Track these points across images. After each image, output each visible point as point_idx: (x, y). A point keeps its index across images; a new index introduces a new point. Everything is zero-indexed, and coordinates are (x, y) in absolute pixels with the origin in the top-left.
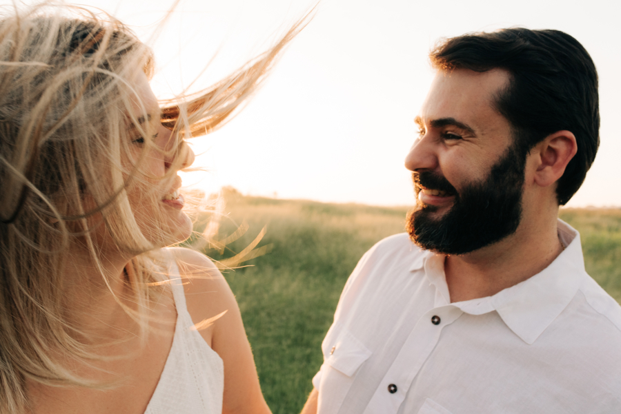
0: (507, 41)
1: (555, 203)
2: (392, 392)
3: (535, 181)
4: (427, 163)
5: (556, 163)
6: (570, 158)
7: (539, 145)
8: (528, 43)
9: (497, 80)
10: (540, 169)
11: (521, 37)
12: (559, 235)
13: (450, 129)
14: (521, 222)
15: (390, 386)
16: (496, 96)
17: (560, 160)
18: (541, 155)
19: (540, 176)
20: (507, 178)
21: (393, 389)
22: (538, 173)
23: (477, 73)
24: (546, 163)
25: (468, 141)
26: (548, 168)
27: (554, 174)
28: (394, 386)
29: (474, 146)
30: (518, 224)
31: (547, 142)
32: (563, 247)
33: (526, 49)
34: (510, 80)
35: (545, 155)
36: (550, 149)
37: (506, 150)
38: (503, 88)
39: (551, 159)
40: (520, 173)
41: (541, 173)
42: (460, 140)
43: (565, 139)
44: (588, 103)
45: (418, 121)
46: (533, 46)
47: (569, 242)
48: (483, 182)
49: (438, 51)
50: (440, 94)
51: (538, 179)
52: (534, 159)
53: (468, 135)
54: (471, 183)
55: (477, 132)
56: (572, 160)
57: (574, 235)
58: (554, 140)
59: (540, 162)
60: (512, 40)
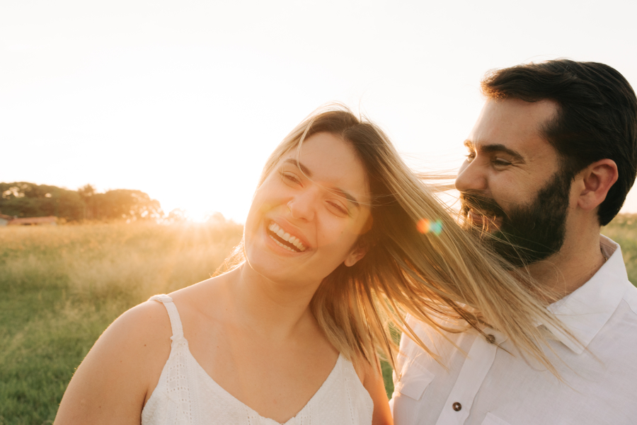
0: (557, 74)
1: (597, 224)
2: (457, 410)
3: (579, 205)
4: (477, 185)
5: (599, 189)
6: (611, 184)
7: (583, 172)
8: (575, 77)
9: (546, 111)
10: (583, 194)
11: (569, 71)
12: (601, 249)
13: (500, 156)
14: (565, 242)
15: (454, 405)
16: (545, 125)
17: (602, 186)
18: (585, 181)
19: (584, 200)
20: (553, 202)
21: (457, 407)
22: (581, 197)
23: (527, 103)
24: (589, 188)
25: (517, 166)
26: (591, 193)
27: (596, 199)
28: (458, 404)
29: (522, 171)
30: (562, 244)
31: (591, 169)
32: (605, 259)
33: (574, 83)
34: (558, 111)
35: (588, 180)
36: (593, 176)
37: (552, 176)
38: (551, 118)
39: (594, 185)
40: (565, 198)
41: (585, 197)
42: (509, 166)
43: (607, 167)
44: (630, 134)
45: (468, 144)
46: (580, 80)
47: (611, 254)
48: (531, 204)
49: (489, 81)
50: (490, 121)
51: (581, 202)
52: (578, 185)
53: (517, 161)
54: (519, 206)
55: (526, 159)
56: (613, 186)
57: (615, 247)
58: (597, 168)
59: (584, 187)
60: (560, 73)
